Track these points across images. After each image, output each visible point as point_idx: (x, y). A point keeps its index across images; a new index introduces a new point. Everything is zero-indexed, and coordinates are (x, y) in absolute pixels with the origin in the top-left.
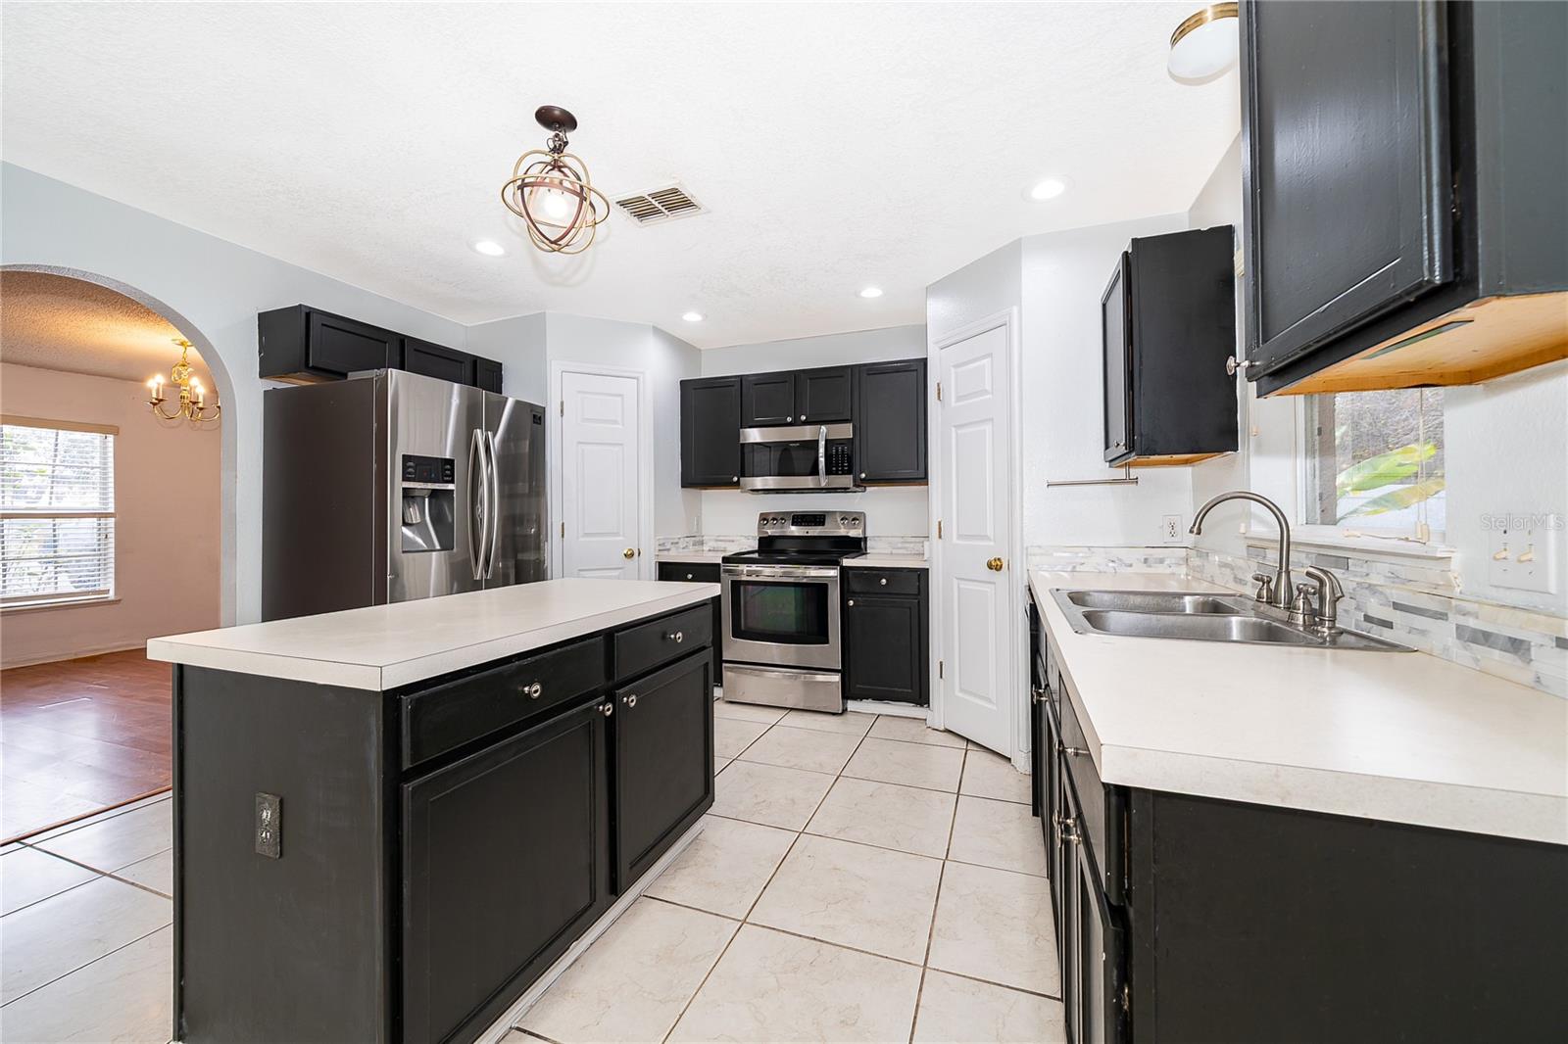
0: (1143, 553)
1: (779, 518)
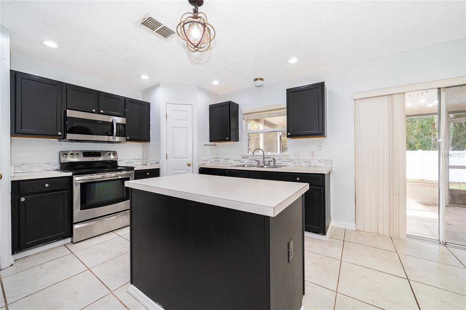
0: (214, 159)
1: (75, 154)
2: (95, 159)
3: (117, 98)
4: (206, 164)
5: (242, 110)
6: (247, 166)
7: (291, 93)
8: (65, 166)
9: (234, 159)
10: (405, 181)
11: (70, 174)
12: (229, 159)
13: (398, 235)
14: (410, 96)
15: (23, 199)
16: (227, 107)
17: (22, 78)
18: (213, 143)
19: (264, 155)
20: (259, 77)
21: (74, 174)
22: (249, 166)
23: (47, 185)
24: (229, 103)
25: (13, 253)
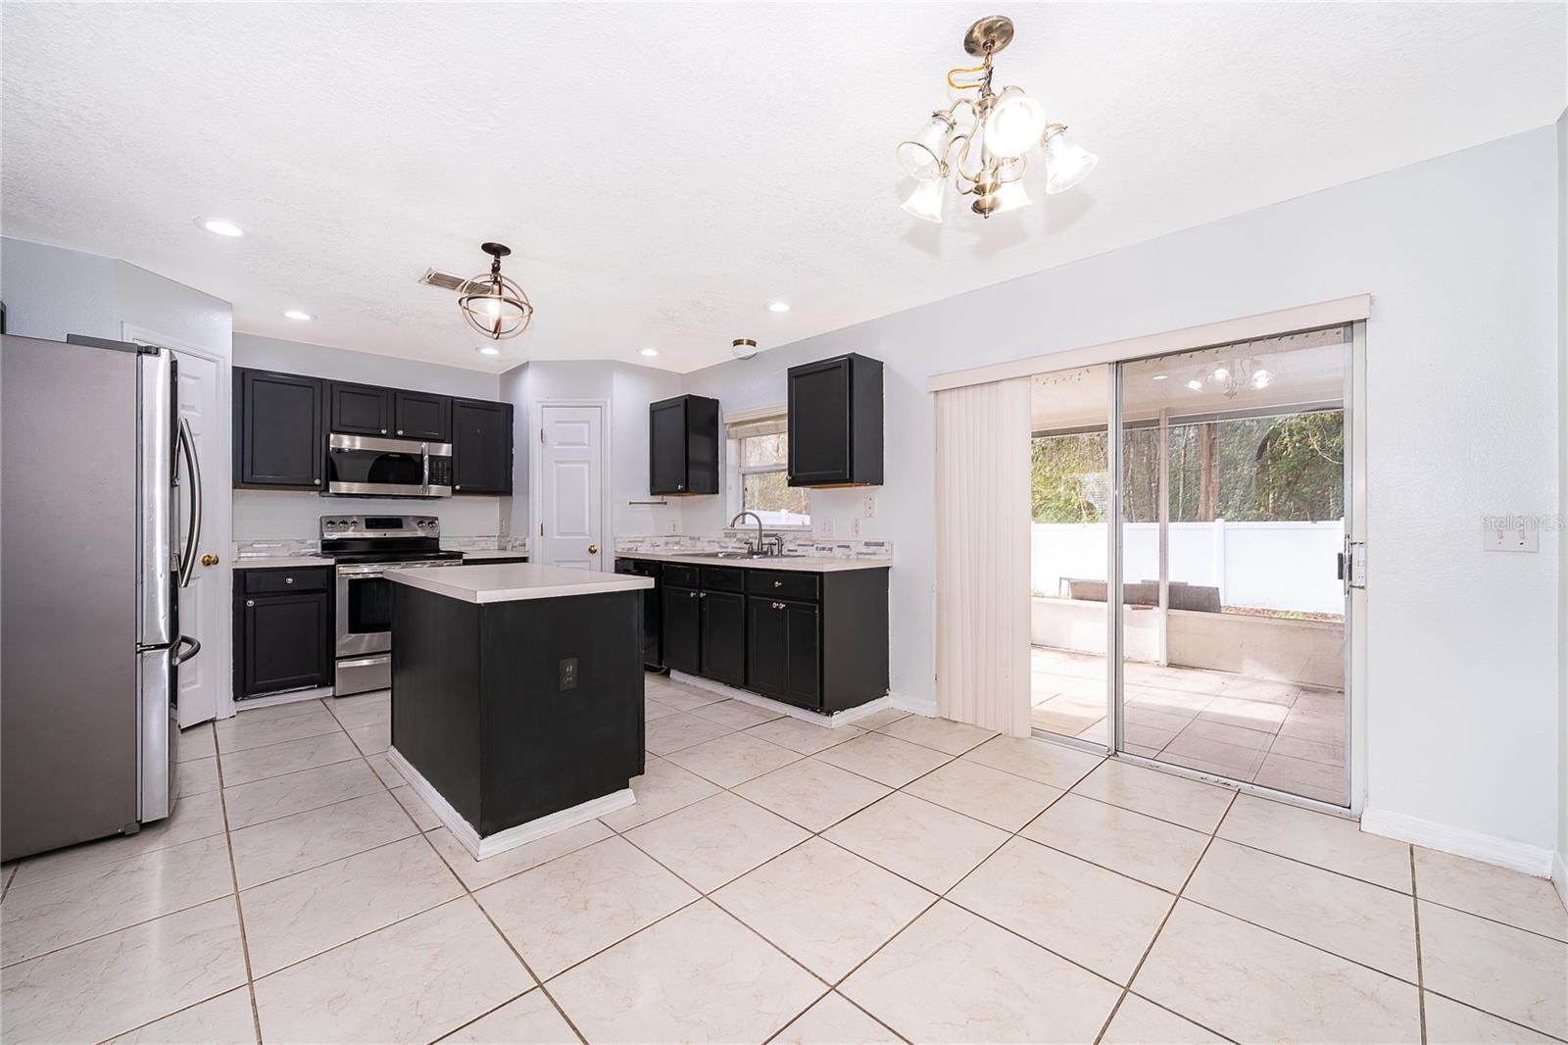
0: (664, 539)
1: (350, 521)
2: (391, 534)
3: (434, 400)
4: (636, 550)
5: (726, 416)
6: (725, 557)
7: (797, 376)
8: (329, 547)
9: (707, 539)
10: (1028, 595)
11: (331, 562)
12: (699, 539)
13: (1010, 727)
14: (1055, 381)
15: (251, 603)
16: (681, 410)
17: (254, 380)
18: (658, 499)
19: (761, 530)
20: (745, 338)
21: (339, 562)
22: (729, 556)
23: (290, 580)
24: (686, 400)
25: (235, 699)
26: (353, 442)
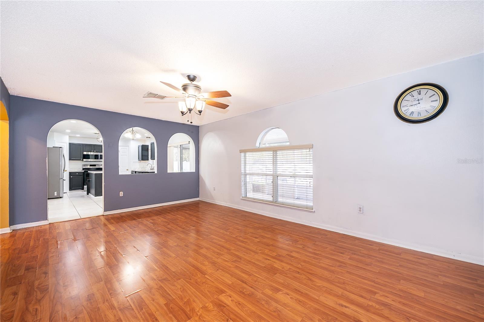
1: (87, 165)
2: (94, 167)
4: (135, 170)
11: (84, 171)
15: (71, 177)
17: (72, 144)
18: (140, 161)
23: (77, 174)
25: (69, 190)
26: (91, 153)
